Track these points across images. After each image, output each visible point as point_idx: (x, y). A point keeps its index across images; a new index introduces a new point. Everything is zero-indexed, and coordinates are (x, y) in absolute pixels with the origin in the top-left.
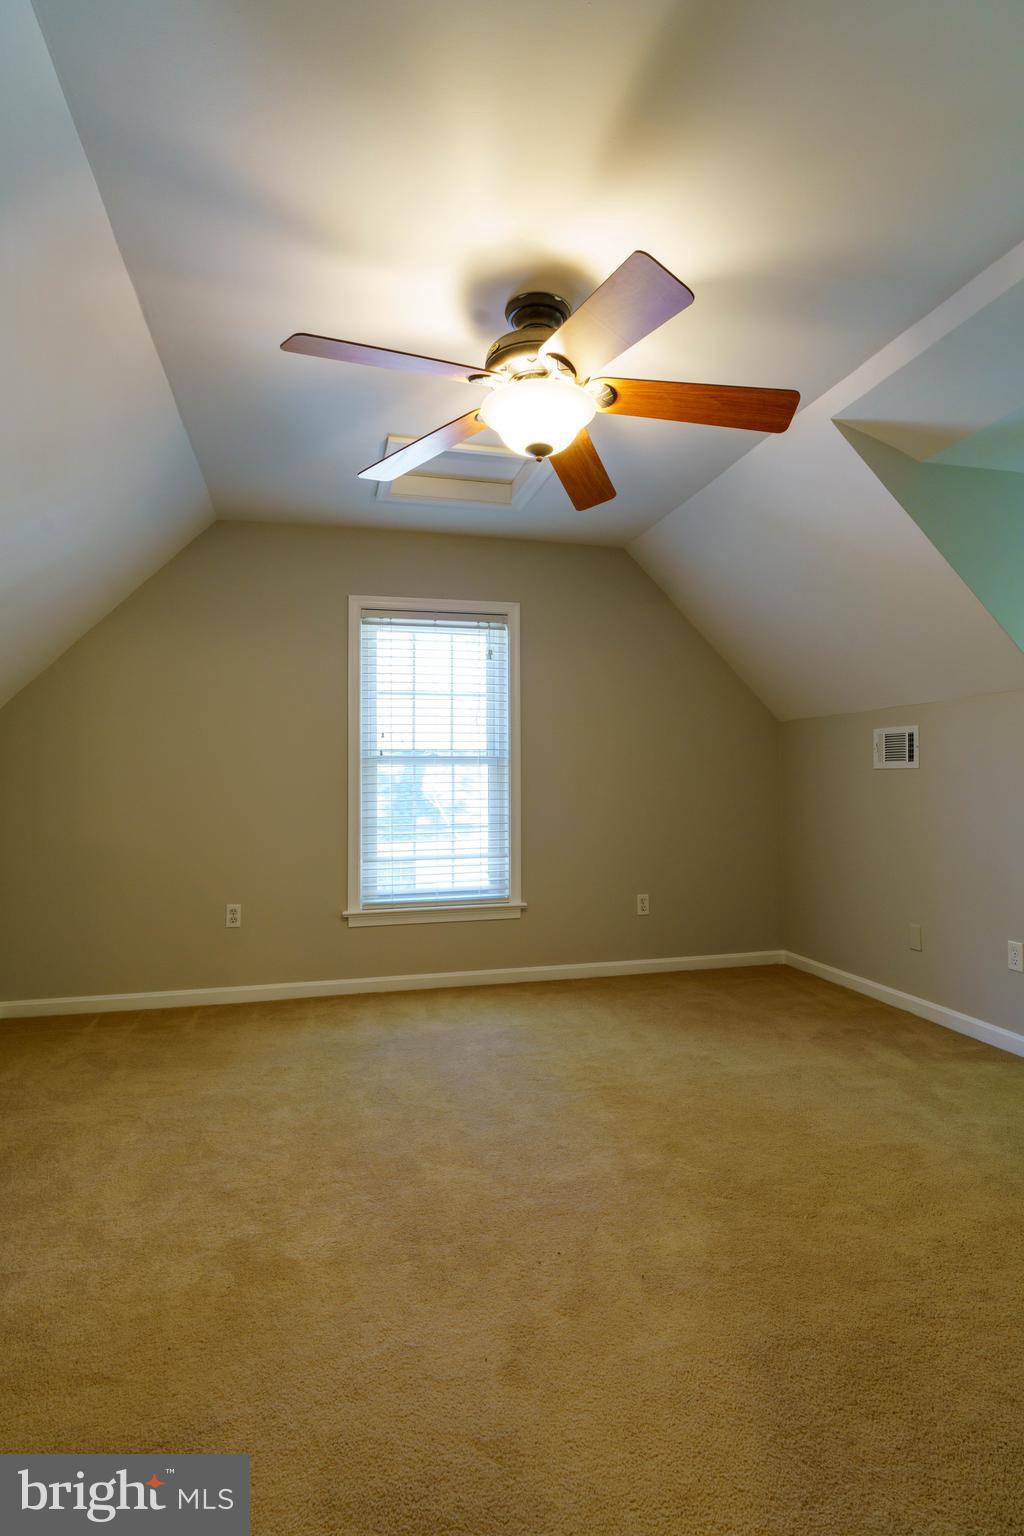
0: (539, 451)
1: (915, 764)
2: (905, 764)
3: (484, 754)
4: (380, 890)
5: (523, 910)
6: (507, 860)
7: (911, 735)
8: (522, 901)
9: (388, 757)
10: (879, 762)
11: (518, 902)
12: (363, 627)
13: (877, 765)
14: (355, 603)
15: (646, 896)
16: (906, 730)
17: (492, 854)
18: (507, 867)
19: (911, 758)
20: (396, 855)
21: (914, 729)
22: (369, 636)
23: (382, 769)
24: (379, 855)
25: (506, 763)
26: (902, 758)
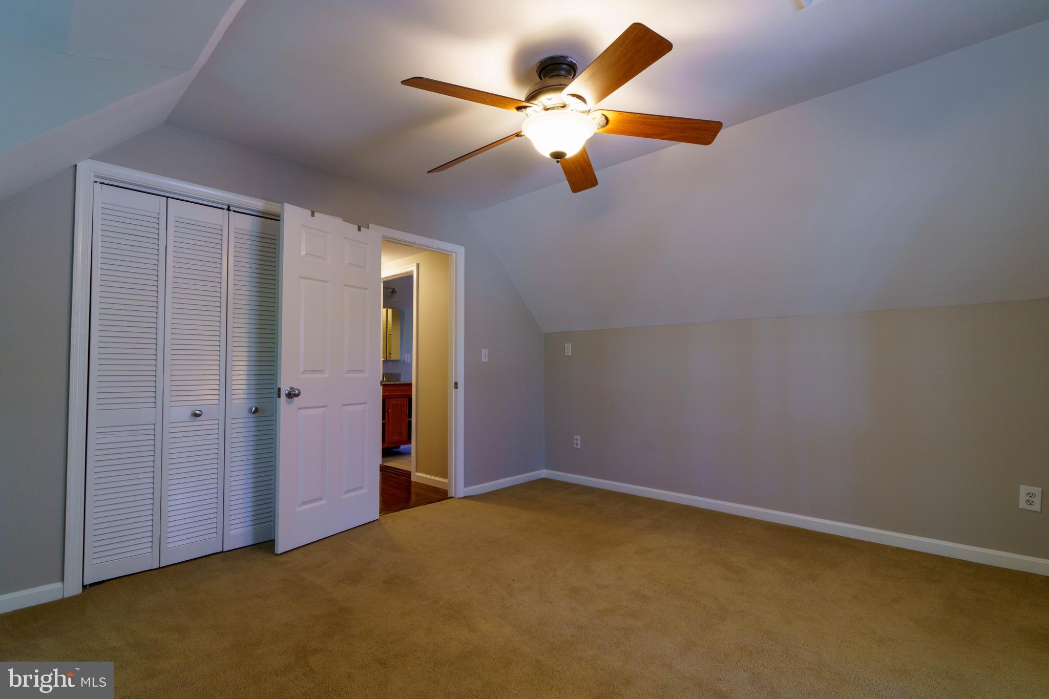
0: (558, 156)
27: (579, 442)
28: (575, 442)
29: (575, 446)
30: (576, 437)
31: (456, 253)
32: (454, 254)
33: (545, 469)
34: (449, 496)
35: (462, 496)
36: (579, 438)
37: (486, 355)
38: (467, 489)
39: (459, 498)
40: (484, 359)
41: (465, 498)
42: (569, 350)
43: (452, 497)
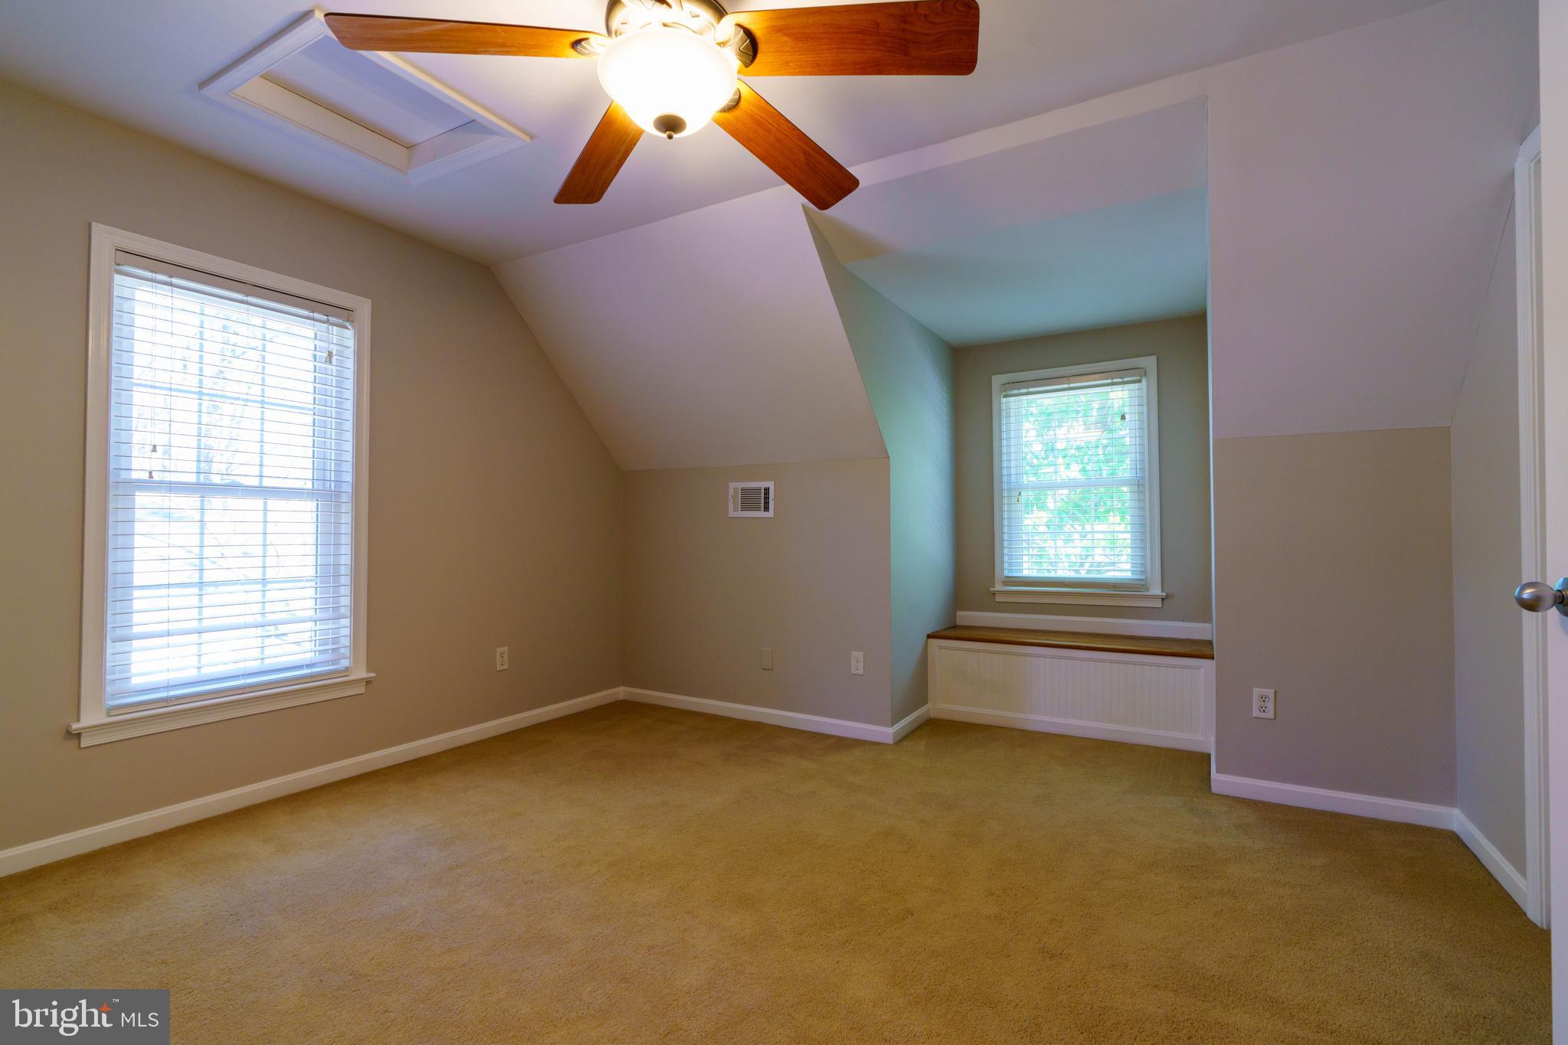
1: (770, 514)
2: (761, 514)
3: (309, 485)
4: (136, 681)
5: (368, 682)
6: (346, 622)
7: (767, 490)
8: (369, 670)
9: (161, 482)
10: (734, 512)
11: (362, 673)
12: (118, 279)
13: (732, 514)
14: (105, 238)
15: (505, 649)
16: (763, 485)
17: (319, 615)
18: (346, 631)
19: (766, 508)
20: (173, 627)
21: (771, 485)
22: (126, 293)
23: (142, 499)
24: (136, 630)
25: (345, 498)
26: (758, 509)
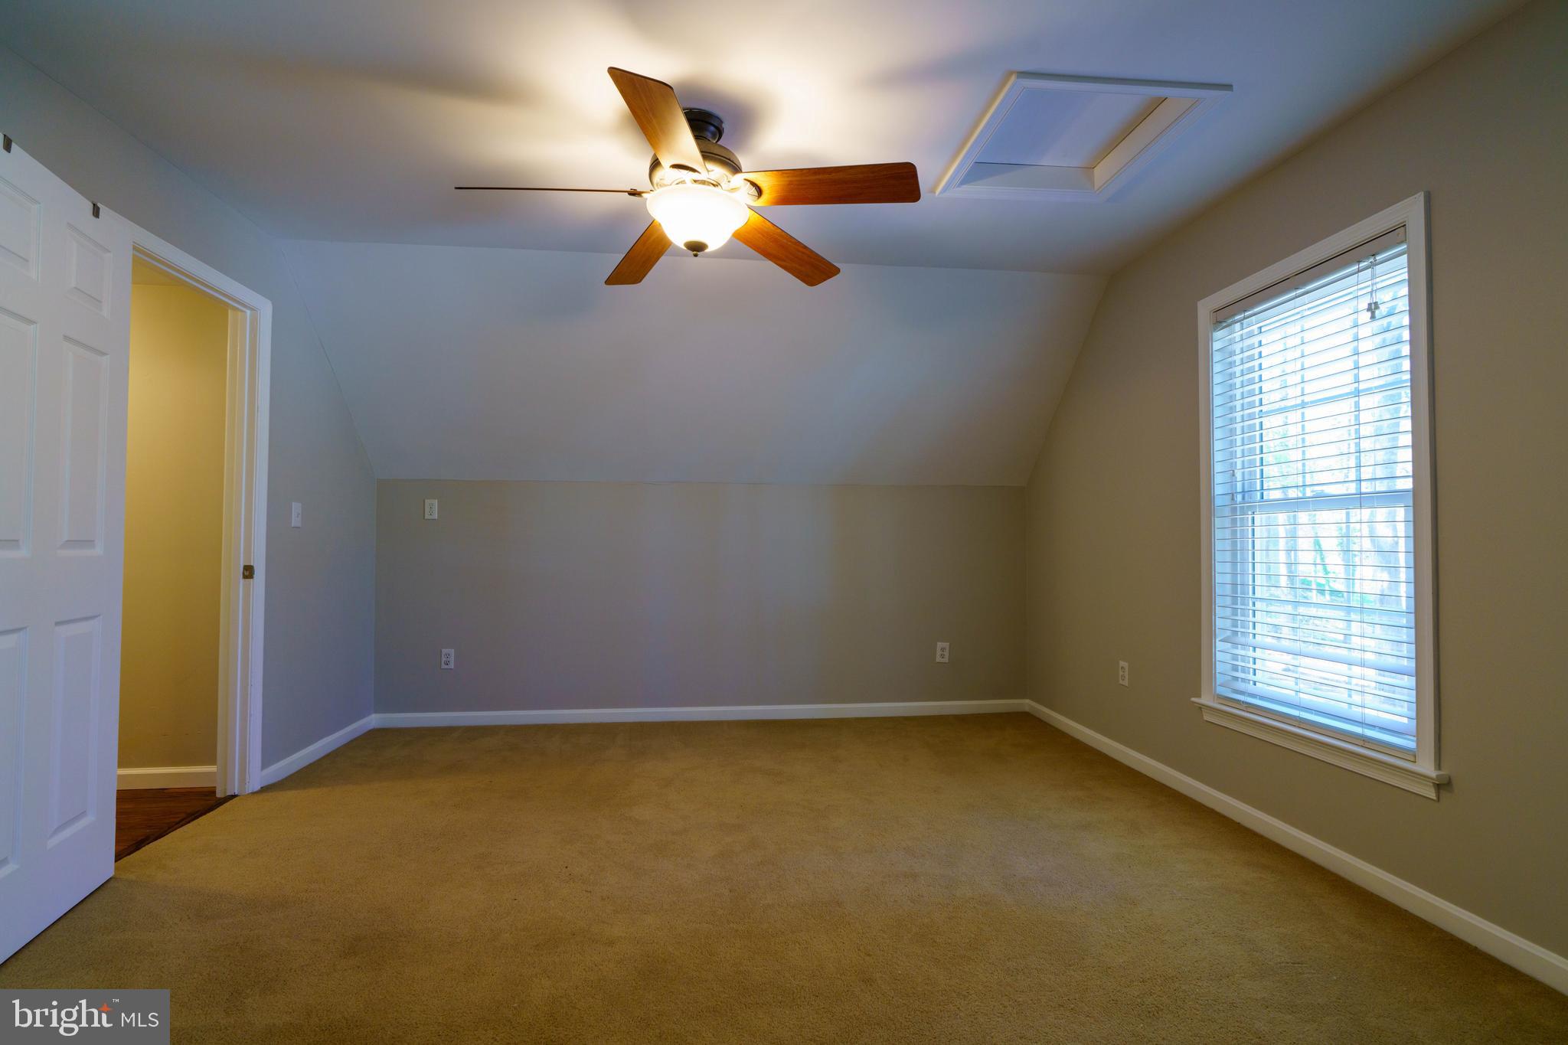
27: (452, 659)
28: (444, 659)
29: (444, 666)
30: (444, 651)
31: (252, 309)
32: (248, 312)
33: (376, 712)
34: (219, 795)
35: (257, 788)
36: (452, 652)
37: (298, 514)
38: (267, 771)
39: (253, 793)
40: (296, 521)
41: (265, 789)
42: (433, 509)
43: (234, 796)
